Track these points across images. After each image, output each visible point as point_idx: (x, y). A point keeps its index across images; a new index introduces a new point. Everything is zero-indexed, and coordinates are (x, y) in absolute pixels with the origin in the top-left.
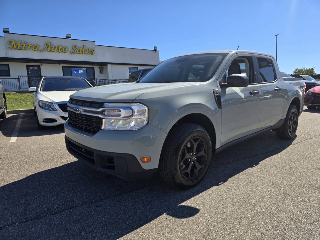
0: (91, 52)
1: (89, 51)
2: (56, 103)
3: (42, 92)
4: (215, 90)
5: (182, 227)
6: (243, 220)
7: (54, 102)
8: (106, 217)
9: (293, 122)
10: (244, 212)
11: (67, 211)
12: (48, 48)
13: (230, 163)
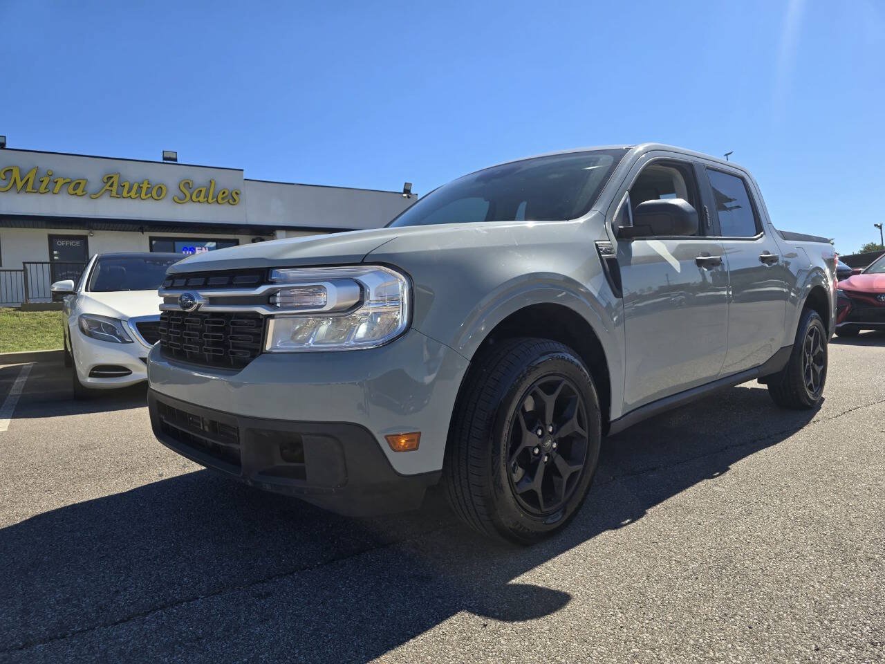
0: (231, 198)
1: (225, 195)
2: (132, 319)
3: (90, 294)
4: (603, 244)
5: (538, 649)
6: (733, 623)
7: (126, 317)
8: (288, 626)
9: (814, 357)
10: (729, 599)
11: (160, 612)
12: (110, 188)
13: (654, 469)
